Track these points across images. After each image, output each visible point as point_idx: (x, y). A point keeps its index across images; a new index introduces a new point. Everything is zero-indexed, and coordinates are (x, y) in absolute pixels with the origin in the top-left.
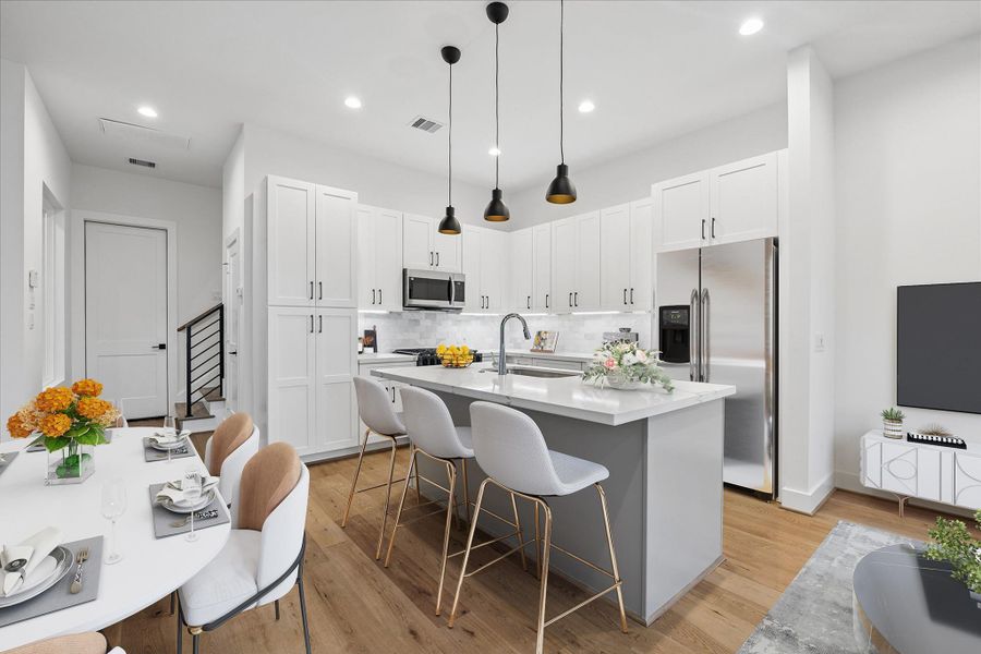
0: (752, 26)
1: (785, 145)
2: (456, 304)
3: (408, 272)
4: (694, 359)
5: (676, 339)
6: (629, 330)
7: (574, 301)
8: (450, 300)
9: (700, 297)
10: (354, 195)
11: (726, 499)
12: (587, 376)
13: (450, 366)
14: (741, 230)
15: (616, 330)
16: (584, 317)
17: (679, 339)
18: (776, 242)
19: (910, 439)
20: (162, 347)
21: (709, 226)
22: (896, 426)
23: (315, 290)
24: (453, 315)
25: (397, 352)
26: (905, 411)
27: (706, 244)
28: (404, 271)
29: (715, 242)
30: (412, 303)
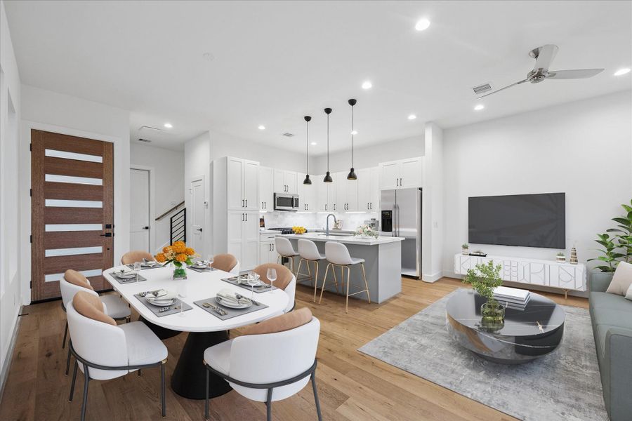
0: (412, 117)
1: (424, 155)
2: (295, 208)
3: (277, 196)
4: (393, 229)
5: (387, 222)
6: (375, 220)
7: (346, 207)
8: (293, 206)
9: (396, 207)
10: (258, 163)
11: (402, 280)
12: (355, 235)
13: (298, 234)
14: (411, 184)
15: (369, 220)
16: (350, 214)
17: (389, 223)
18: (421, 189)
19: (470, 255)
20: (147, 228)
21: (399, 181)
22: (466, 250)
23: (245, 203)
24: (291, 213)
25: (270, 229)
26: (469, 245)
27: (398, 188)
28: (275, 194)
29: (402, 188)
30: (277, 207)
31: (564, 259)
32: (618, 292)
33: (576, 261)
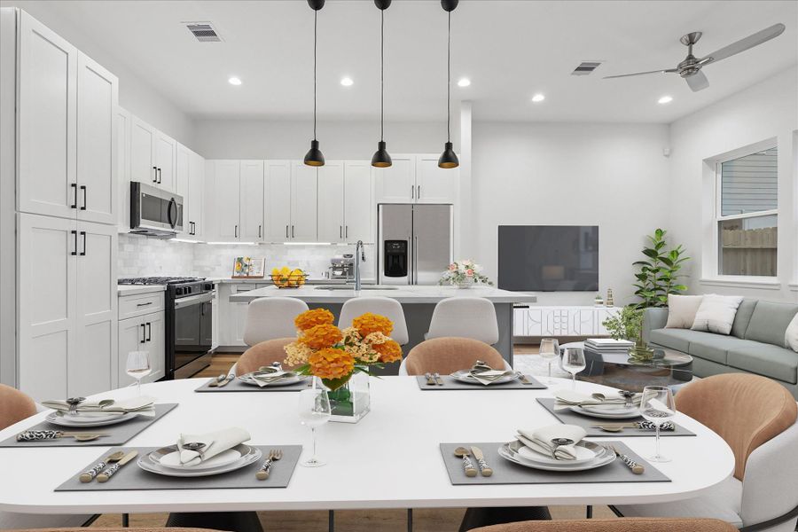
2: (177, 228)
3: (141, 187)
4: (409, 272)
7: (290, 233)
8: (171, 223)
9: (413, 234)
10: (115, 80)
21: (416, 191)
23: (78, 196)
28: (133, 186)
29: (420, 201)
30: (144, 224)
31: (602, 303)
32: (679, 324)
33: (612, 304)
